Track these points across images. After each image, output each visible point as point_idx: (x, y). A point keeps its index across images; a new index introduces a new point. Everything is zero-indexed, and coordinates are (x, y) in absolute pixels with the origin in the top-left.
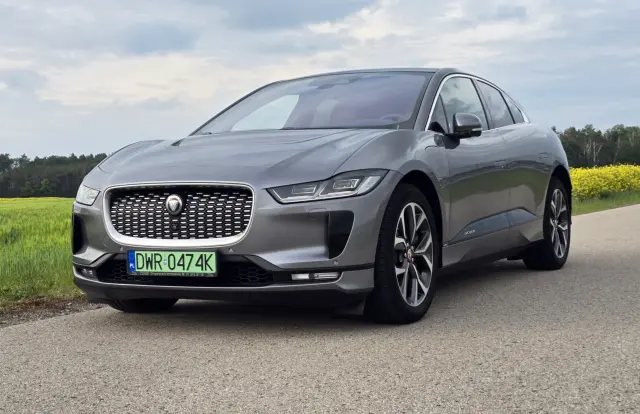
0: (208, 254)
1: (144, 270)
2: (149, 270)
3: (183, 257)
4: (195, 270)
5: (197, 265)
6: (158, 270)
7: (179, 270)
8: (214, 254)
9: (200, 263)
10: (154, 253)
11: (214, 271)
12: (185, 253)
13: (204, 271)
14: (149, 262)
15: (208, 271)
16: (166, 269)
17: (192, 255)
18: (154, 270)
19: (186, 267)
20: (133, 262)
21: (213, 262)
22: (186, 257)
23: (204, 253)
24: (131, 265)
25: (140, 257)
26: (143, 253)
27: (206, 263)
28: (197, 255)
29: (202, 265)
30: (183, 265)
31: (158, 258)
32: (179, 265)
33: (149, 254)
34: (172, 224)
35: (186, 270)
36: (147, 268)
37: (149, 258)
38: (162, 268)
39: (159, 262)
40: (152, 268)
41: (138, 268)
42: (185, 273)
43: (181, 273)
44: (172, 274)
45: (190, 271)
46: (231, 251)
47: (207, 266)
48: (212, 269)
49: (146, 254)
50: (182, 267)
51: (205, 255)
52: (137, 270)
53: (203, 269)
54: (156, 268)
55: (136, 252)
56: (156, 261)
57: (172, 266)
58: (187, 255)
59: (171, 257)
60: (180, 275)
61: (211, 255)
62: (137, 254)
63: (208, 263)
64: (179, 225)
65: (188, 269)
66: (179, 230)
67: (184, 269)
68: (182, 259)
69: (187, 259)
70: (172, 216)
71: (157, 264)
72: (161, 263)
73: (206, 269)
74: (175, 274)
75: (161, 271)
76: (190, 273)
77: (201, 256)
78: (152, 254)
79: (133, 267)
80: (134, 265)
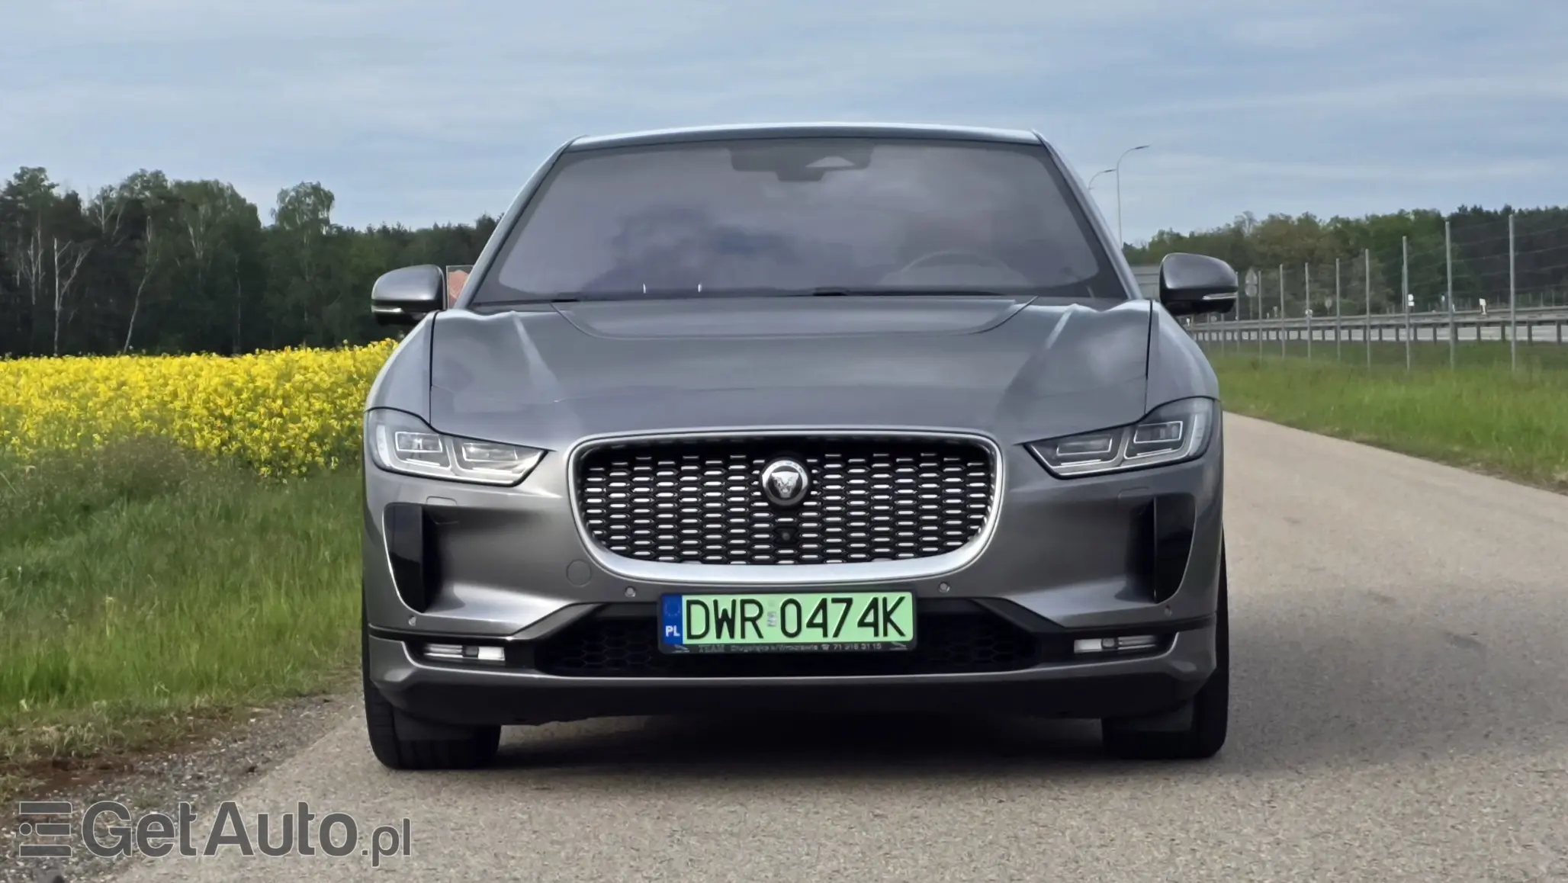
0: (892, 598)
1: (711, 639)
2: (726, 638)
3: (823, 605)
4: (855, 635)
5: (862, 623)
6: (752, 637)
7: (811, 636)
8: (908, 597)
9: (870, 619)
10: (739, 598)
11: (909, 636)
12: (829, 597)
13: (881, 638)
14: (725, 621)
15: (893, 637)
16: (773, 635)
17: (849, 602)
18: (738, 639)
19: (832, 630)
20: (677, 623)
21: (905, 618)
22: (830, 606)
23: (880, 596)
24: (669, 629)
25: (698, 612)
26: (709, 600)
27: (887, 619)
28: (861, 601)
29: (875, 625)
30: (824, 626)
31: (751, 611)
32: (811, 624)
33: (725, 602)
34: (776, 530)
35: (830, 639)
36: (719, 636)
37: (725, 612)
38: (760, 635)
39: (754, 620)
40: (732, 635)
41: (690, 636)
42: (831, 645)
43: (819, 645)
44: (792, 648)
45: (842, 638)
46: (945, 589)
47: (889, 626)
48: (901, 633)
49: (716, 603)
50: (820, 631)
51: (885, 600)
52: (686, 641)
53: (876, 634)
54: (743, 636)
55: (685, 599)
56: (744, 619)
57: (792, 627)
58: (835, 601)
59: (791, 610)
60: (816, 648)
61: (901, 599)
62: (689, 603)
63: (893, 617)
64: (795, 529)
65: (836, 635)
66: (795, 542)
67: (825, 634)
68: (821, 613)
69: (835, 611)
70: (776, 510)
71: (749, 625)
72: (759, 622)
73: (885, 634)
74: (803, 648)
75: (759, 641)
76: (843, 644)
77: (874, 605)
78: (734, 602)
79: (676, 634)
80: (680, 630)
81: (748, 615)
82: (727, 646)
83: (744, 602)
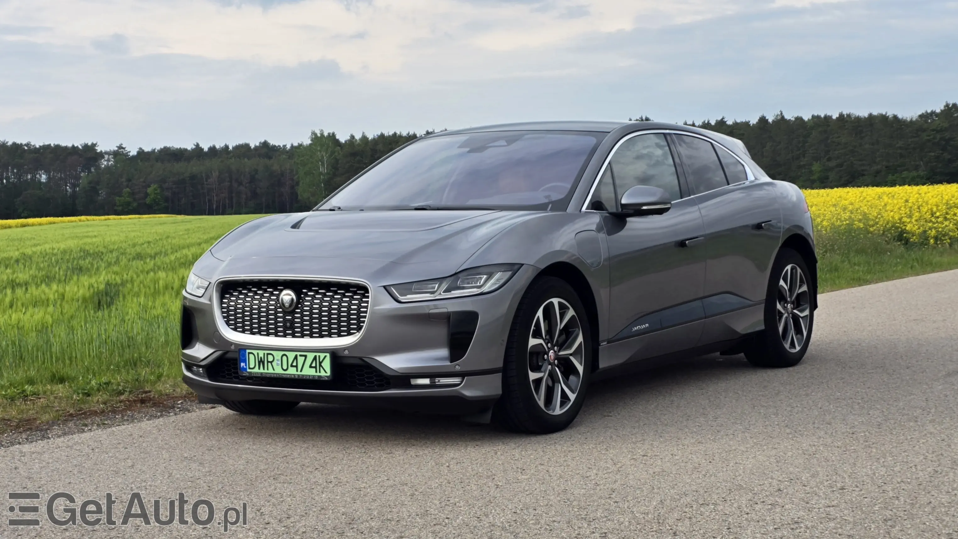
0: (322, 355)
1: (256, 370)
2: (262, 370)
3: (296, 357)
4: (309, 372)
5: (311, 367)
6: (271, 371)
7: (292, 371)
8: (328, 355)
9: (314, 365)
10: (266, 352)
11: (329, 374)
12: (298, 353)
13: (318, 374)
14: (261, 362)
15: (323, 374)
16: (279, 370)
17: (306, 356)
18: (266, 371)
19: (299, 369)
20: (245, 361)
21: (327, 364)
22: (299, 357)
23: (317, 354)
24: (242, 364)
25: (251, 356)
26: (255, 352)
27: (320, 365)
28: (311, 356)
29: (315, 367)
30: (296, 366)
31: (270, 358)
32: (292, 366)
33: (261, 353)
34: (285, 321)
35: (299, 373)
36: (259, 369)
37: (261, 358)
38: (274, 370)
39: (271, 362)
40: (264, 369)
41: (250, 368)
42: (299, 375)
43: (294, 375)
44: (284, 376)
45: (303, 373)
46: (346, 352)
47: (321, 368)
48: (326, 372)
49: (258, 354)
50: (295, 369)
51: (319, 356)
52: (248, 370)
53: (316, 372)
54: (268, 369)
55: (248, 351)
56: (268, 362)
57: (285, 368)
58: (301, 356)
59: (285, 358)
60: (293, 376)
61: (325, 356)
62: (249, 353)
63: (322, 364)
64: (292, 322)
65: (301, 371)
66: (292, 328)
67: (297, 371)
68: (295, 361)
69: (301, 360)
70: (285, 313)
71: (270, 364)
72: (273, 363)
73: (320, 372)
74: (288, 376)
75: (273, 372)
76: (303, 375)
77: (315, 358)
78: (264, 354)
79: (245, 367)
80: (246, 365)
81: (269, 360)
82: (262, 373)
83: (268, 354)
